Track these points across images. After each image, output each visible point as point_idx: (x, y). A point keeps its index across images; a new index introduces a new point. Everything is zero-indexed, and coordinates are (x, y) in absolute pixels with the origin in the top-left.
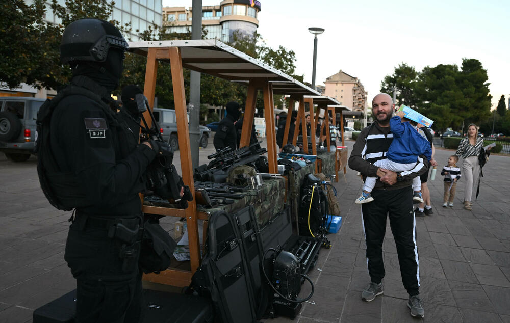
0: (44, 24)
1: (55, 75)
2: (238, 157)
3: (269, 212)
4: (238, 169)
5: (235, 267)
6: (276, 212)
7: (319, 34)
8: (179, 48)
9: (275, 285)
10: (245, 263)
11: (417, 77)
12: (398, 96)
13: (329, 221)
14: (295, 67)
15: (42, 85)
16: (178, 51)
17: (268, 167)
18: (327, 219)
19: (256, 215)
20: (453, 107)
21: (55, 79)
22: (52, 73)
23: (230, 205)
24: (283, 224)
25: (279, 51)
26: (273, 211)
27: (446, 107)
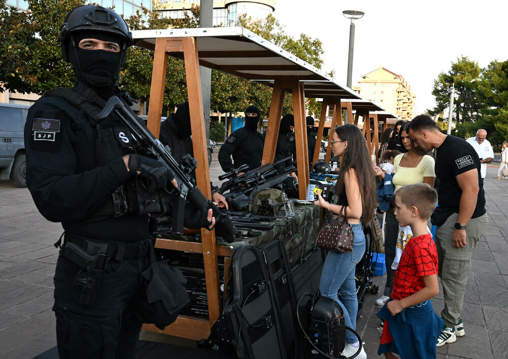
0: (7, 9)
1: (21, 74)
2: (263, 177)
3: (300, 247)
4: (262, 193)
5: (264, 316)
6: (308, 247)
7: (356, 19)
8: (195, 38)
9: (313, 339)
10: (275, 311)
11: (481, 75)
12: (457, 99)
13: (374, 260)
14: (321, 62)
15: (4, 86)
16: (194, 42)
17: (298, 190)
18: (372, 258)
19: (287, 250)
21: (21, 79)
22: (17, 71)
23: (256, 238)
24: (316, 263)
25: (300, 41)
26: (305, 247)
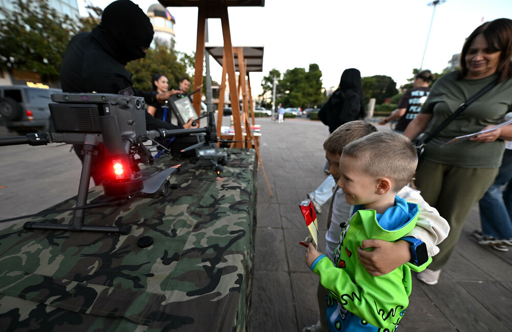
20: (304, 94)
27: (299, 94)
